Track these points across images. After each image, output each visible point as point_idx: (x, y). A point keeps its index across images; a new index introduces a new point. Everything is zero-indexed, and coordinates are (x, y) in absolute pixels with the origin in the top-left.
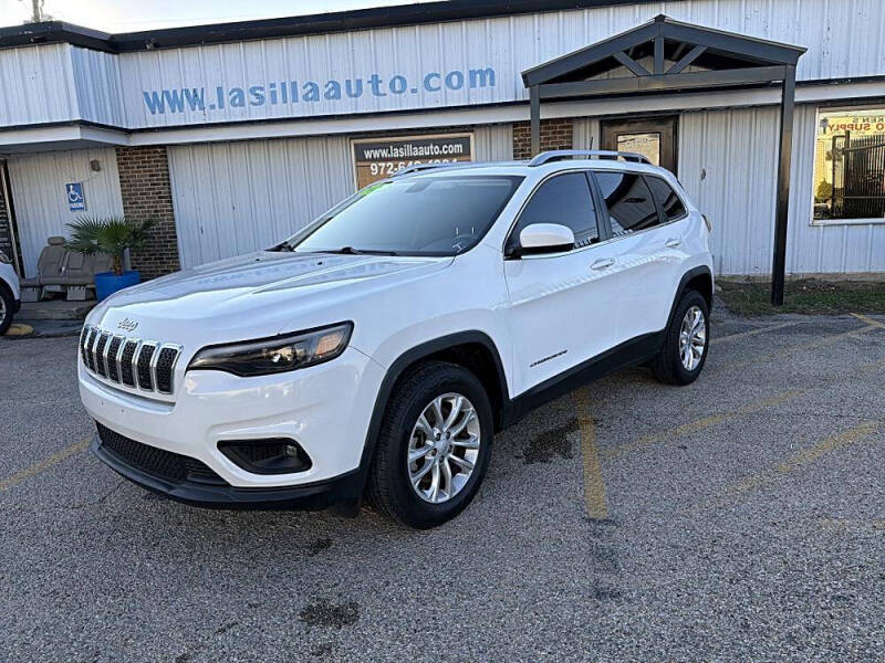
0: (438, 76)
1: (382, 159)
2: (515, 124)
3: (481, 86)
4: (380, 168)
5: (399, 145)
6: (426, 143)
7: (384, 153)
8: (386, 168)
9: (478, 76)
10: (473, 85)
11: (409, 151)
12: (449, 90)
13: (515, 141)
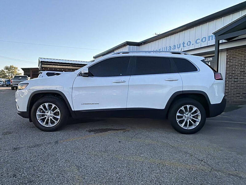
0: (199, 39)
3: (212, 40)
9: (211, 37)
10: (209, 40)
12: (202, 42)
13: (227, 55)
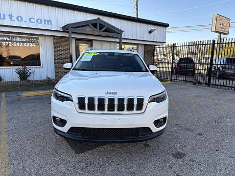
1: (6, 41)
2: (54, 36)
4: (6, 44)
5: (14, 37)
6: (24, 38)
7: (8, 39)
8: (9, 44)
11: (17, 39)
